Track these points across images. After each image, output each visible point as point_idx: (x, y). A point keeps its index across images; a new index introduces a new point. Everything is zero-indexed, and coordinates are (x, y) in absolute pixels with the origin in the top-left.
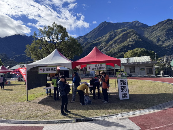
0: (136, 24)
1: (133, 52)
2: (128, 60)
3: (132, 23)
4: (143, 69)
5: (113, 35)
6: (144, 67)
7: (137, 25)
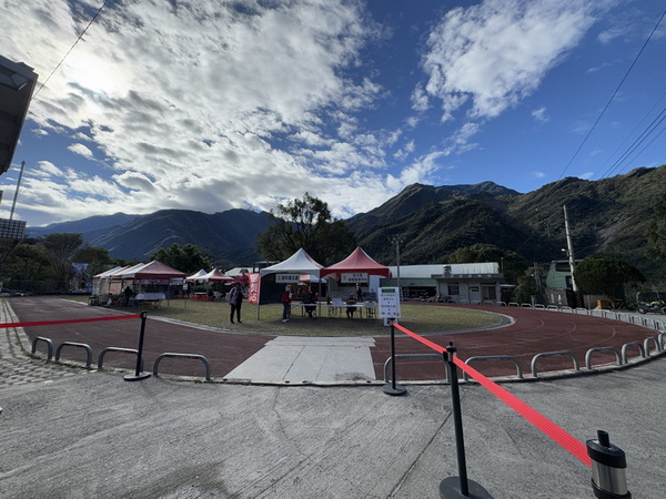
0: (488, 188)
1: (468, 251)
2: (448, 269)
3: (479, 186)
4: (476, 289)
5: (433, 211)
6: (478, 285)
7: (490, 191)
